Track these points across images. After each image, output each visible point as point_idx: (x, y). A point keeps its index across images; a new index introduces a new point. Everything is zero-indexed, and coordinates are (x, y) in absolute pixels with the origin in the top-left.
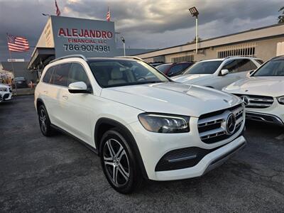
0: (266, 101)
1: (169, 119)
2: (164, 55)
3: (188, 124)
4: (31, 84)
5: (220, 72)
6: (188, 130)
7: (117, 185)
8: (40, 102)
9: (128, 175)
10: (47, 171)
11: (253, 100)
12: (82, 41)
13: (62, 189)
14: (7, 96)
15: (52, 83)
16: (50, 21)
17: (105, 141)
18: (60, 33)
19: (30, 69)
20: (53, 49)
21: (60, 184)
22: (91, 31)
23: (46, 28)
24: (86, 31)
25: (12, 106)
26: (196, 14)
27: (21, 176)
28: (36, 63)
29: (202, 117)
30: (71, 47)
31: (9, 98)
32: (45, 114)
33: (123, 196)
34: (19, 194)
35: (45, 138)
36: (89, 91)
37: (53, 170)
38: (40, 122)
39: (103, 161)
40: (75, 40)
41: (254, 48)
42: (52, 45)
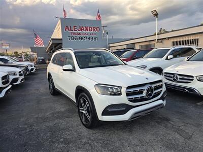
0: (189, 78)
1: (110, 88)
2: (134, 43)
3: (121, 91)
4: (48, 61)
5: (167, 57)
6: (120, 94)
7: (85, 123)
8: (50, 75)
9: (90, 117)
10: (50, 114)
11: (181, 77)
12: (80, 34)
13: (56, 124)
14: (32, 69)
15: (56, 64)
16: (60, 22)
17: (80, 99)
18: (66, 29)
19: (48, 51)
20: (61, 39)
21: (56, 121)
22: (86, 27)
23: (57, 26)
24: (82, 27)
25: (35, 76)
26: (156, 15)
27: (37, 116)
28: (51, 48)
29: (128, 88)
30: (73, 38)
31: (34, 71)
32: (52, 82)
33: (88, 130)
34: (35, 125)
35: (52, 96)
36: (73, 70)
37: (53, 114)
38: (50, 86)
39: (79, 110)
40: (75, 34)
41: (198, 39)
42: (60, 37)
